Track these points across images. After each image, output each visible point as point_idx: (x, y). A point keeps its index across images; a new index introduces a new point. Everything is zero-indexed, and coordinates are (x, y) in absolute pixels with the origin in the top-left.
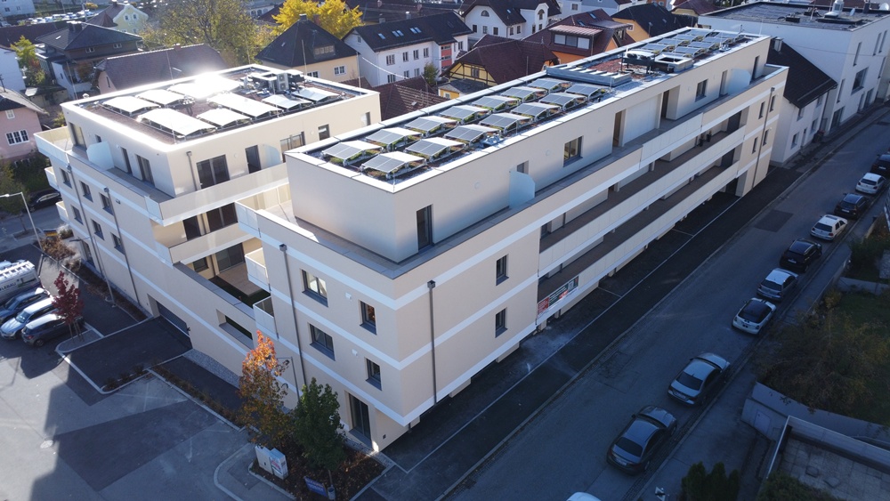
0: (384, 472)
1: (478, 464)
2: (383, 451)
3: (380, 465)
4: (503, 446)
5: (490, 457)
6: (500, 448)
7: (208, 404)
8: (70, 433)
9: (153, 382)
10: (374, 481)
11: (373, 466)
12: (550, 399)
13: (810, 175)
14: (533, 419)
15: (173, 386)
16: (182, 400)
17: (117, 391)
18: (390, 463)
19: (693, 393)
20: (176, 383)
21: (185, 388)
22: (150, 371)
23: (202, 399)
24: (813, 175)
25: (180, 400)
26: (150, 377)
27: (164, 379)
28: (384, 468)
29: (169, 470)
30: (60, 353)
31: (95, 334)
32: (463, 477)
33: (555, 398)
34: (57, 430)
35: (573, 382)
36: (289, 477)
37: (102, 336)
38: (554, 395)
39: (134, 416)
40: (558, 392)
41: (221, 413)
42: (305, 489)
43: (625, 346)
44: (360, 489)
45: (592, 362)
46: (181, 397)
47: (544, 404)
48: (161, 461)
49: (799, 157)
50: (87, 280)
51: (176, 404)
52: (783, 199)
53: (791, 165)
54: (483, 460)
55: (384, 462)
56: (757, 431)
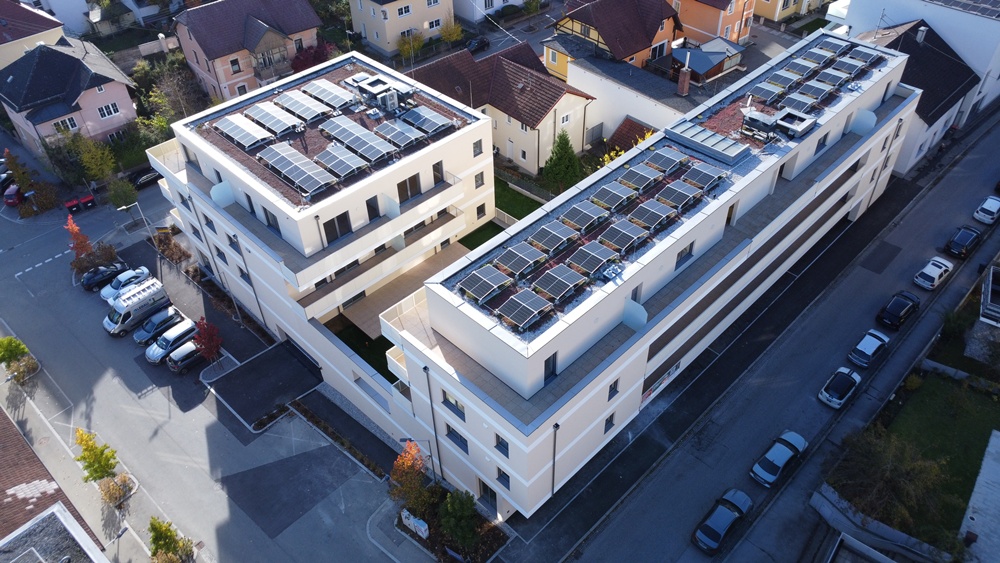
0: (508, 542)
1: (585, 537)
2: (507, 521)
3: (505, 534)
4: (605, 519)
5: (595, 530)
6: (603, 521)
7: (350, 450)
8: (235, 475)
9: (296, 420)
10: (501, 549)
11: (497, 536)
12: (648, 472)
13: (930, 189)
14: (631, 492)
15: (314, 427)
16: (326, 445)
17: (266, 430)
18: (512, 533)
19: (771, 478)
20: (317, 423)
21: (325, 430)
22: (291, 408)
23: (342, 444)
24: (934, 190)
25: (324, 444)
26: (292, 415)
27: (305, 419)
28: (508, 538)
29: (328, 520)
30: (205, 382)
31: (231, 362)
32: (573, 549)
33: (651, 472)
34: (222, 473)
35: (669, 454)
36: (429, 538)
37: (239, 364)
38: (651, 468)
39: (288, 460)
40: (654, 465)
41: (362, 461)
42: (445, 553)
43: (718, 414)
44: (491, 556)
45: (686, 432)
46: (325, 441)
47: (642, 478)
48: (320, 511)
49: (924, 162)
50: (210, 292)
51: (321, 449)
52: (895, 225)
53: (914, 174)
54: (588, 533)
55: (508, 532)
56: (821, 517)
